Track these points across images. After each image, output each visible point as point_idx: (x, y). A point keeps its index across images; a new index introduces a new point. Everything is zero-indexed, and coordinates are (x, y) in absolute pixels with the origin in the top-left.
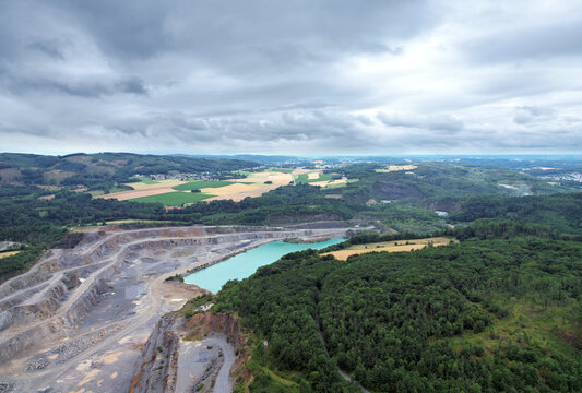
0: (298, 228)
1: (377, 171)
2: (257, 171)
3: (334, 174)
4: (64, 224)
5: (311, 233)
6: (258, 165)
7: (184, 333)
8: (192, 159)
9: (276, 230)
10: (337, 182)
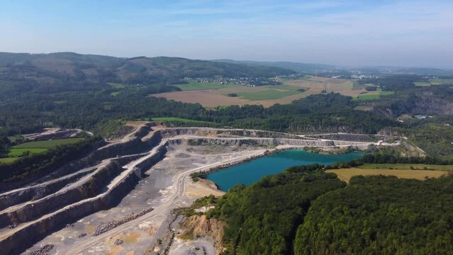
0: (321, 137)
1: (417, 84)
2: (292, 78)
3: (370, 85)
4: (120, 118)
5: (333, 144)
6: (294, 73)
7: (181, 231)
8: (236, 65)
9: (298, 138)
10: (370, 93)
